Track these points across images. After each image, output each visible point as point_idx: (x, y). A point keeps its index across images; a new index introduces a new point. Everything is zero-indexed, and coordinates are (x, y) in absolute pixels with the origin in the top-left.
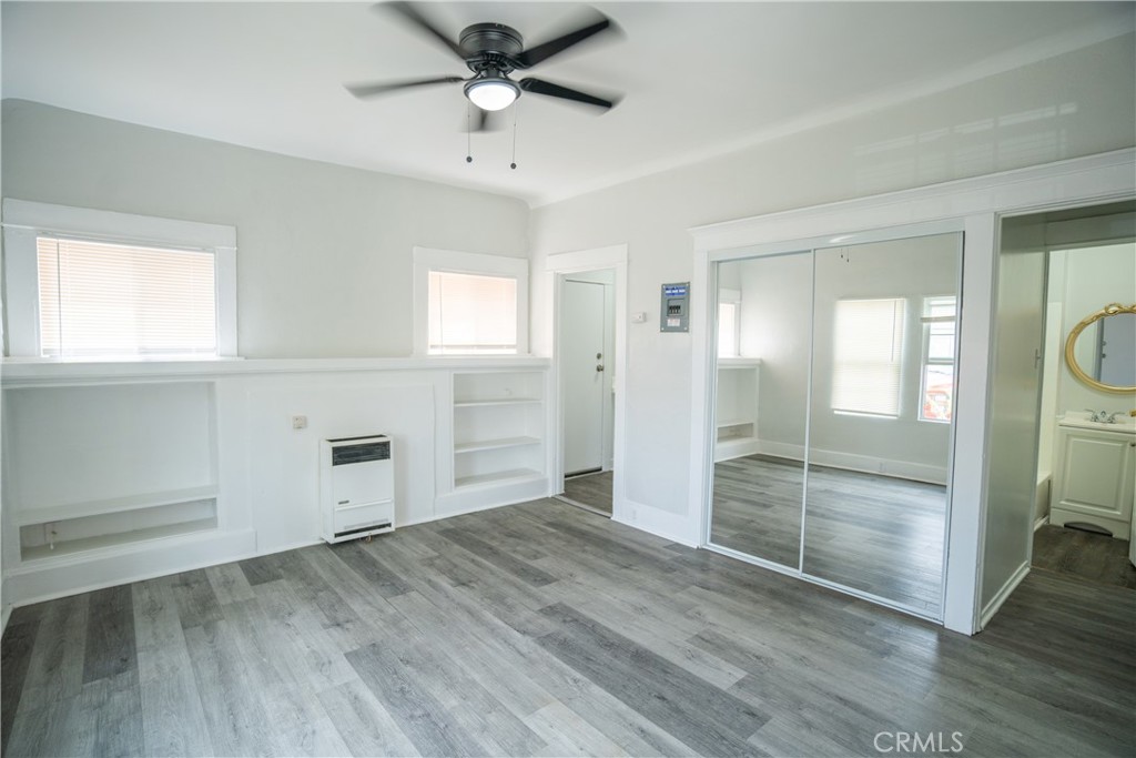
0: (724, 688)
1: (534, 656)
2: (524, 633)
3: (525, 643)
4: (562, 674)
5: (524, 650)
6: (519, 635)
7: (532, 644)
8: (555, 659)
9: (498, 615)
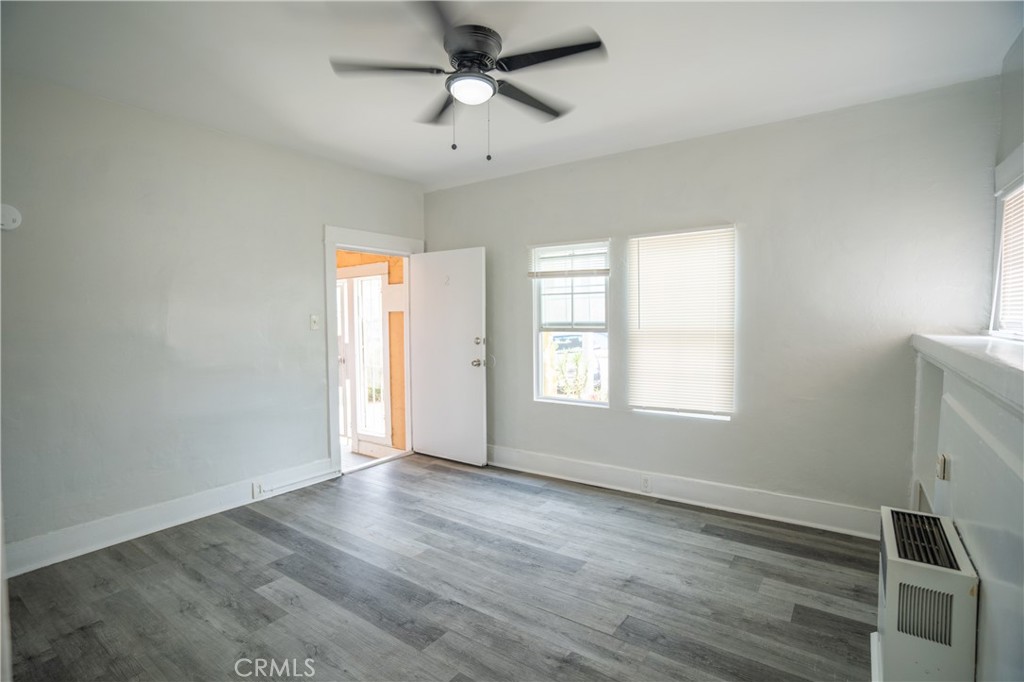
0: (286, 578)
1: (435, 583)
2: (452, 603)
3: (447, 594)
4: (410, 573)
5: (445, 587)
6: (456, 599)
7: (440, 593)
8: (416, 583)
9: (489, 619)
